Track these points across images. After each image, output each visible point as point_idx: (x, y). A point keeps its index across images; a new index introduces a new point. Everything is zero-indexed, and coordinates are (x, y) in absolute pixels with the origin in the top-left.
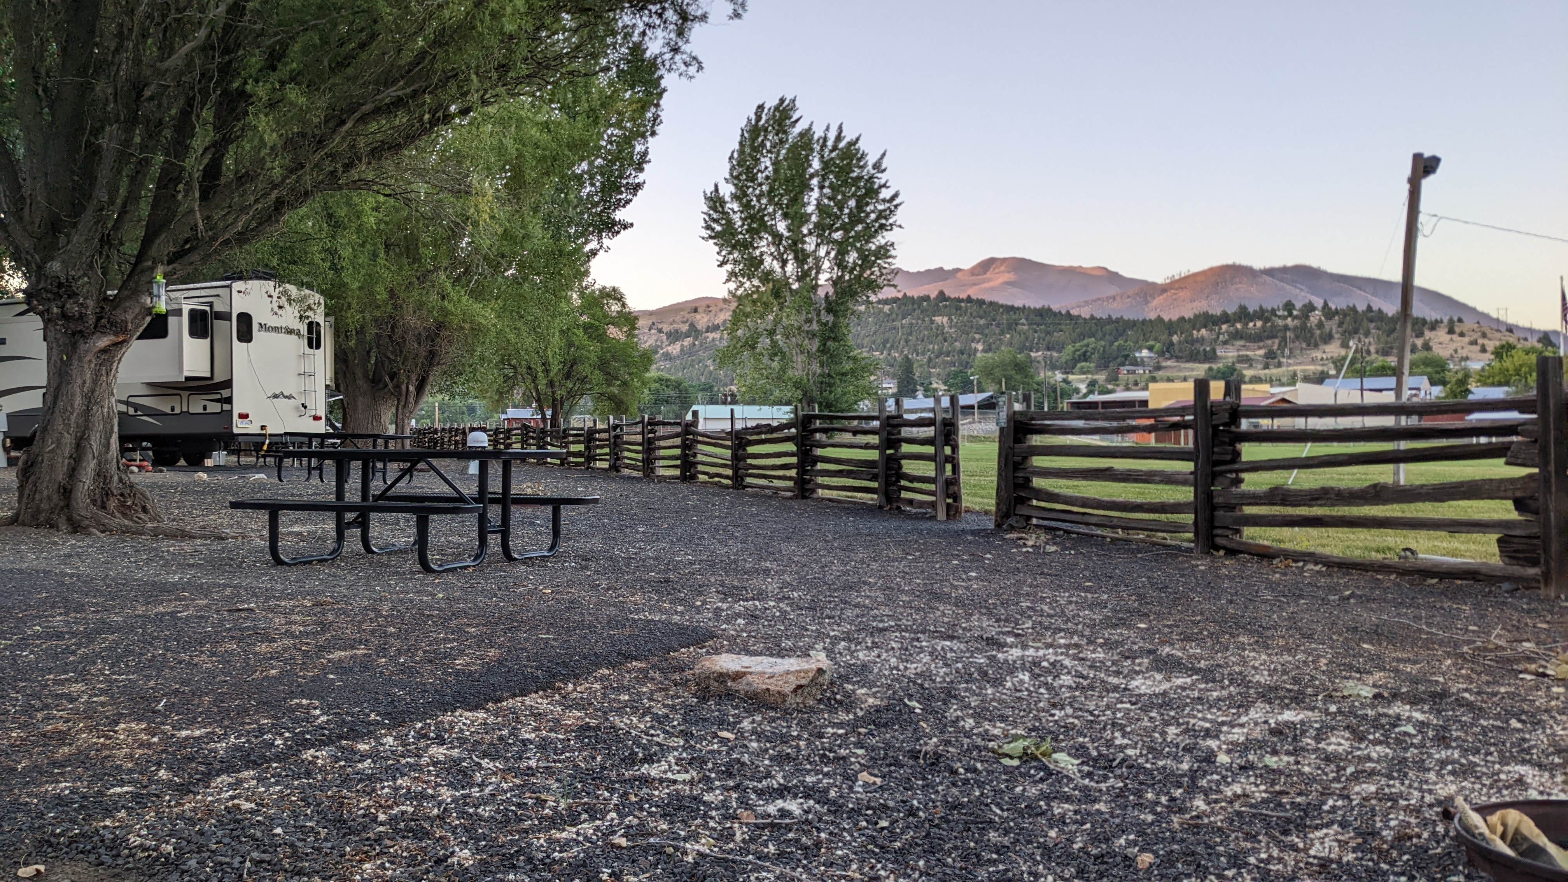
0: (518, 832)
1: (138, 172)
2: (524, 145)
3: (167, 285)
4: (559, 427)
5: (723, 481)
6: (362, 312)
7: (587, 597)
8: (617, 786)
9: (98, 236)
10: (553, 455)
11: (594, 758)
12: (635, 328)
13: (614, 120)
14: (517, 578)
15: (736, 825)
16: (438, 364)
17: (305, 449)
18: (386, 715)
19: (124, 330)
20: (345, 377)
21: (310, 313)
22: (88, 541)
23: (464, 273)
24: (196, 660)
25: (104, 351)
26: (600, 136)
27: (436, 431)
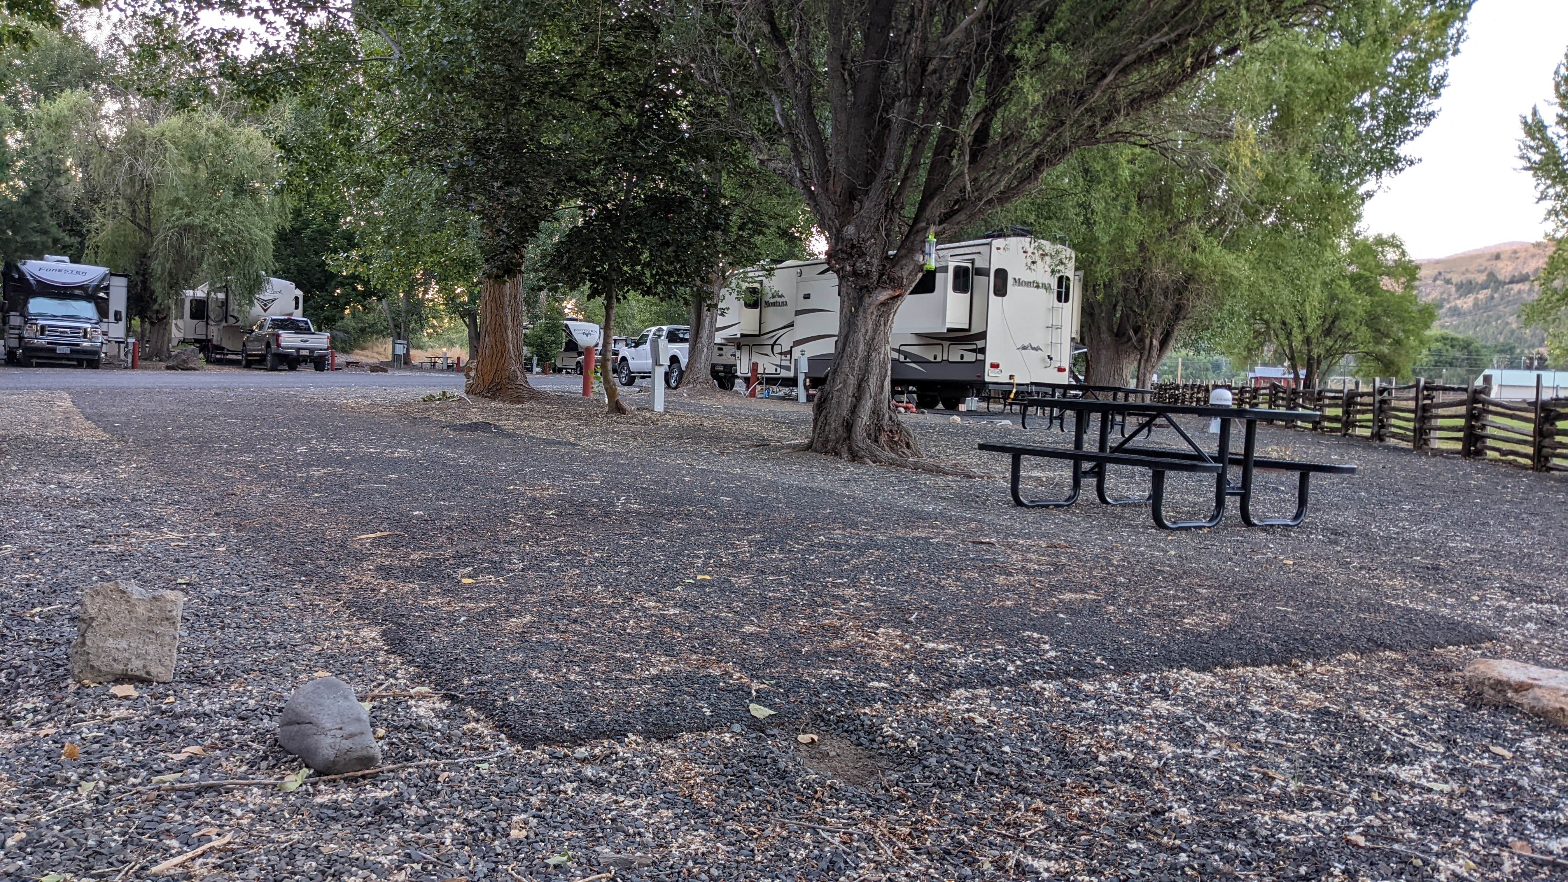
0: (1242, 803)
1: (919, 141)
2: (1295, 81)
3: (937, 244)
4: (1314, 387)
5: (1520, 460)
6: (1111, 265)
7: (1334, 574)
8: (1358, 780)
9: (884, 201)
10: (1303, 417)
11: (1332, 746)
12: (1415, 279)
13: (1406, 42)
14: (1256, 543)
15: (1506, 854)
16: (1184, 318)
17: (1048, 398)
18: (1112, 660)
19: (900, 286)
20: (1090, 330)
21: (1061, 268)
22: (863, 469)
23: (1218, 223)
24: (943, 582)
25: (883, 304)
26: (1387, 61)
27: (1177, 387)
